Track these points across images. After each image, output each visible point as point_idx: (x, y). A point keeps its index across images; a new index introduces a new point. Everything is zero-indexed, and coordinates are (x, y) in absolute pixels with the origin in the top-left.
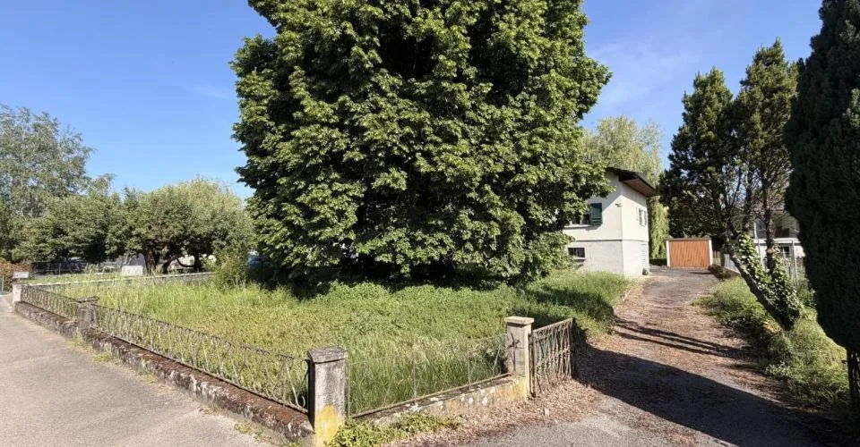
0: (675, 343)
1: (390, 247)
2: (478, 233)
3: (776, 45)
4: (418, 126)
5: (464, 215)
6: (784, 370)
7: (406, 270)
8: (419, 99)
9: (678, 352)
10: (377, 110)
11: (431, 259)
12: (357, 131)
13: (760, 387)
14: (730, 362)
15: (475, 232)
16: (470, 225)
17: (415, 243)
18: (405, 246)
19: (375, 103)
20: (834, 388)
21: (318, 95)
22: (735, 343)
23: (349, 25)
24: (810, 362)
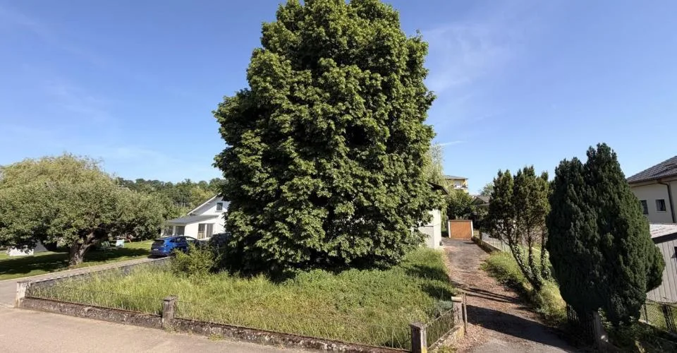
0: (489, 297)
1: (338, 248)
2: (388, 238)
3: (532, 167)
4: (363, 178)
5: (380, 226)
6: (543, 310)
7: (348, 261)
8: (361, 161)
9: (493, 302)
10: (338, 167)
11: (362, 254)
12: (328, 179)
13: (534, 318)
14: (516, 306)
15: (386, 237)
16: (384, 233)
17: (352, 245)
18: (346, 245)
19: (337, 162)
20: (561, 317)
21: (305, 156)
22: (511, 294)
23: (332, 123)
24: (549, 305)
